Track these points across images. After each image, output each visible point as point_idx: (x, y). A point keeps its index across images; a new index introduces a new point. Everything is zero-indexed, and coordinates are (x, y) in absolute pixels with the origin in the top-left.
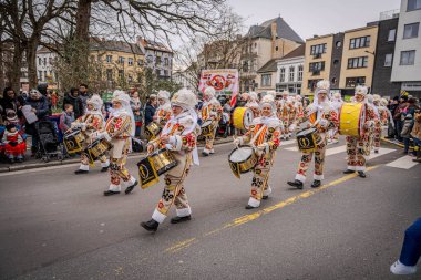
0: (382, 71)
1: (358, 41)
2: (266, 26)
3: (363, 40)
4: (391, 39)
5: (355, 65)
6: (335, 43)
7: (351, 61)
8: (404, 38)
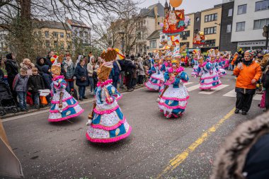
0: (225, 35)
1: (210, 17)
2: (151, 9)
3: (213, 16)
4: (230, 15)
5: (209, 33)
6: (196, 19)
7: (206, 30)
8: (238, 14)
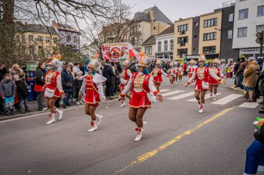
0: (226, 41)
1: (209, 22)
2: (146, 13)
3: (212, 21)
4: (231, 20)
5: (208, 38)
6: (194, 24)
7: (205, 35)
8: (239, 19)
